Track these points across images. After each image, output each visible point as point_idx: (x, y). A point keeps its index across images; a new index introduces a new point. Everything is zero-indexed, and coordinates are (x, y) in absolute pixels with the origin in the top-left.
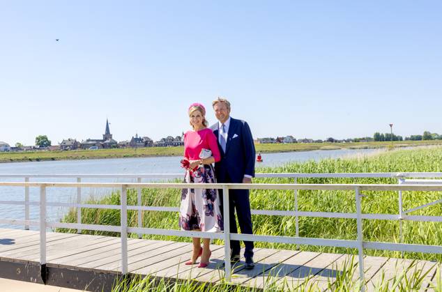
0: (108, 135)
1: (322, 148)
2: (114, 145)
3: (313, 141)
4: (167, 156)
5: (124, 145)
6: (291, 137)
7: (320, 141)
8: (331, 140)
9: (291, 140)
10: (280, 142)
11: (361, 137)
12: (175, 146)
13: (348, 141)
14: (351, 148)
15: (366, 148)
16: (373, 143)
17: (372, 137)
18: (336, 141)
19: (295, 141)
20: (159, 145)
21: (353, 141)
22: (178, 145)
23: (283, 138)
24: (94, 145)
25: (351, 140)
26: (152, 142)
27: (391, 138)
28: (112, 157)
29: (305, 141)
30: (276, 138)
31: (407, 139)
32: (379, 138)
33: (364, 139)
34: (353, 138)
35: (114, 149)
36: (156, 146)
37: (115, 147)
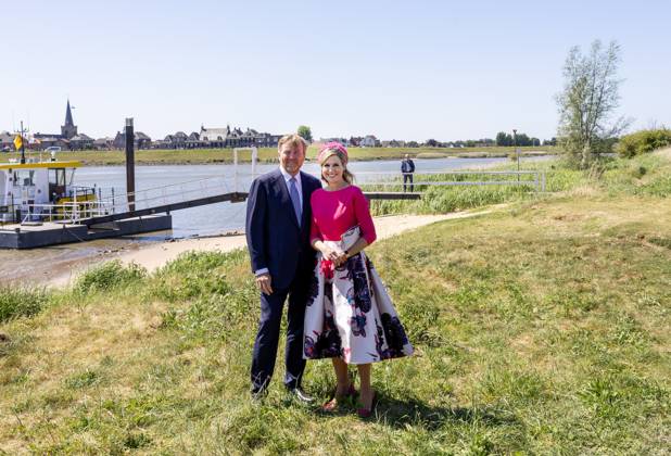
0: (69, 128)
1: (420, 155)
2: (87, 144)
3: (405, 145)
4: (178, 164)
5: (103, 146)
6: (373, 137)
7: (413, 144)
8: (432, 143)
9: (373, 143)
10: (355, 144)
11: (478, 139)
12: (189, 147)
13: (457, 145)
14: (461, 157)
15: (485, 156)
16: (495, 148)
17: (494, 138)
18: (440, 145)
19: (378, 144)
20: (162, 146)
21: (465, 145)
22: (194, 146)
23: (360, 139)
24: (53, 144)
25: (461, 143)
26: (149, 140)
27: (523, 141)
29: (394, 143)
30: (348, 139)
31: (546, 143)
32: (503, 141)
33: (481, 142)
34: (464, 140)
35: (88, 151)
36: (157, 147)
37: (90, 148)
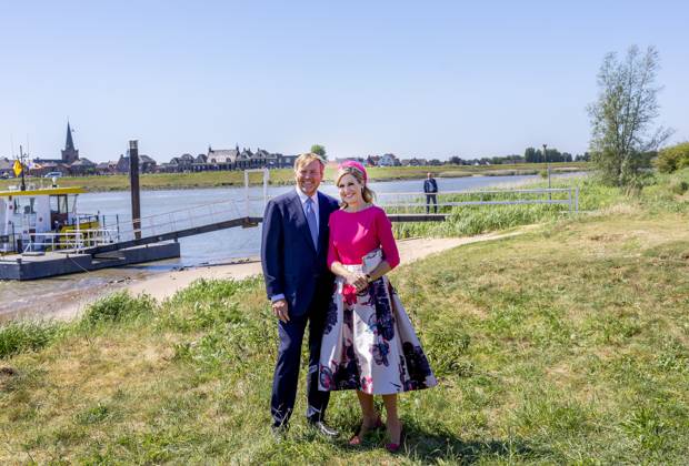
0: (70, 152)
1: (441, 174)
2: (89, 169)
3: (427, 163)
4: (185, 188)
5: (106, 170)
6: (392, 156)
7: (435, 163)
8: (456, 161)
9: (392, 162)
10: (373, 164)
11: (505, 156)
12: (197, 171)
13: (483, 162)
14: (487, 175)
15: (513, 174)
16: (524, 165)
17: (523, 155)
18: (464, 163)
19: (398, 163)
20: (167, 169)
21: (491, 162)
22: (201, 170)
23: (378, 158)
24: (53, 169)
25: (487, 160)
26: (154, 163)
27: (554, 157)
28: (89, 191)
29: (415, 162)
30: (366, 158)
31: (578, 158)
32: (532, 157)
33: (509, 158)
34: (491, 157)
35: (90, 176)
36: (163, 171)
37: (92, 173)
